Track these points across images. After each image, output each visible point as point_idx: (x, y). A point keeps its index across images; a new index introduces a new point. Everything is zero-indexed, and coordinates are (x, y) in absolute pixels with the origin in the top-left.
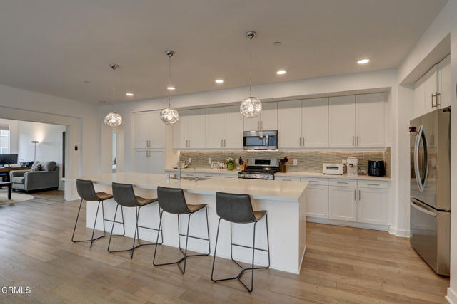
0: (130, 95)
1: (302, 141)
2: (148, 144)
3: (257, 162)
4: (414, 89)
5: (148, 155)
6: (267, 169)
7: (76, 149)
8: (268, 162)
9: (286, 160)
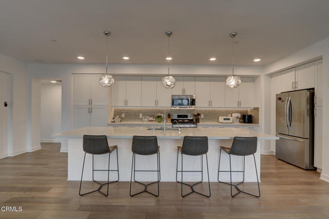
0: (80, 58)
1: (210, 103)
2: (90, 102)
3: (179, 116)
4: (271, 78)
5: (90, 111)
6: (186, 121)
7: (6, 105)
8: (186, 116)
9: (199, 115)
